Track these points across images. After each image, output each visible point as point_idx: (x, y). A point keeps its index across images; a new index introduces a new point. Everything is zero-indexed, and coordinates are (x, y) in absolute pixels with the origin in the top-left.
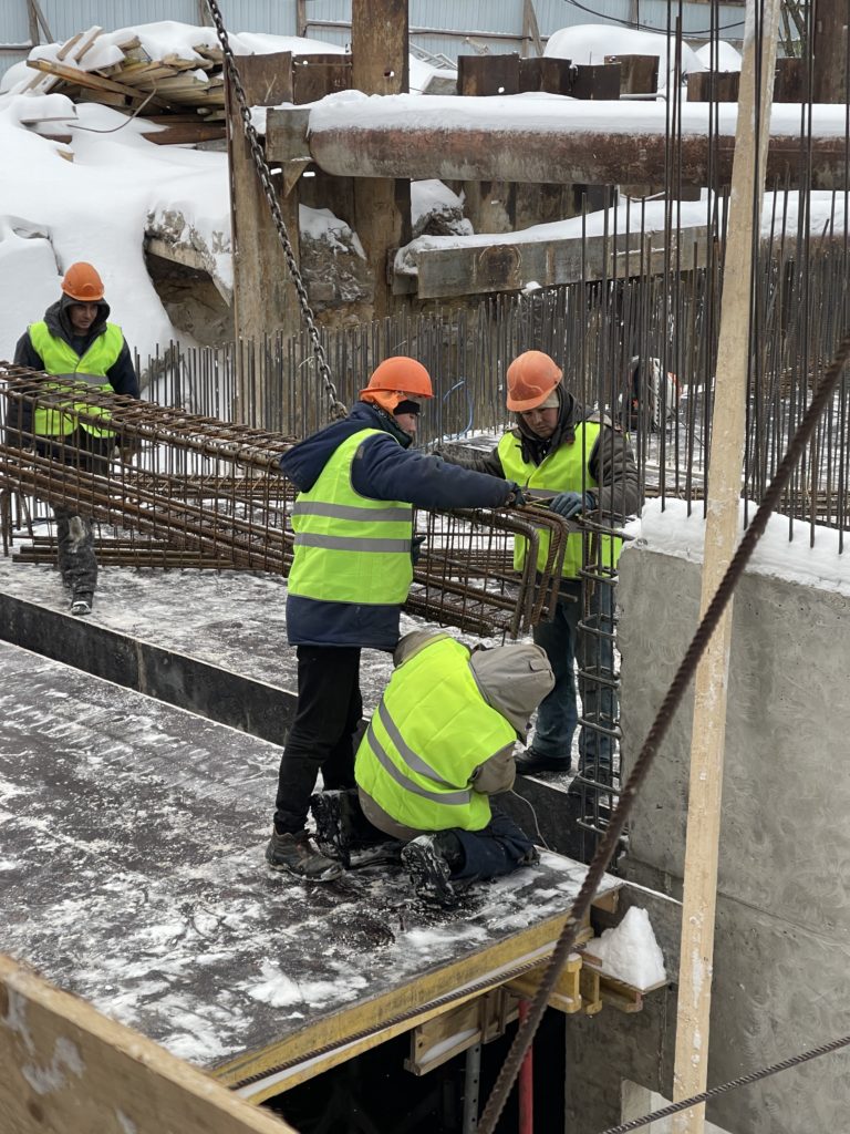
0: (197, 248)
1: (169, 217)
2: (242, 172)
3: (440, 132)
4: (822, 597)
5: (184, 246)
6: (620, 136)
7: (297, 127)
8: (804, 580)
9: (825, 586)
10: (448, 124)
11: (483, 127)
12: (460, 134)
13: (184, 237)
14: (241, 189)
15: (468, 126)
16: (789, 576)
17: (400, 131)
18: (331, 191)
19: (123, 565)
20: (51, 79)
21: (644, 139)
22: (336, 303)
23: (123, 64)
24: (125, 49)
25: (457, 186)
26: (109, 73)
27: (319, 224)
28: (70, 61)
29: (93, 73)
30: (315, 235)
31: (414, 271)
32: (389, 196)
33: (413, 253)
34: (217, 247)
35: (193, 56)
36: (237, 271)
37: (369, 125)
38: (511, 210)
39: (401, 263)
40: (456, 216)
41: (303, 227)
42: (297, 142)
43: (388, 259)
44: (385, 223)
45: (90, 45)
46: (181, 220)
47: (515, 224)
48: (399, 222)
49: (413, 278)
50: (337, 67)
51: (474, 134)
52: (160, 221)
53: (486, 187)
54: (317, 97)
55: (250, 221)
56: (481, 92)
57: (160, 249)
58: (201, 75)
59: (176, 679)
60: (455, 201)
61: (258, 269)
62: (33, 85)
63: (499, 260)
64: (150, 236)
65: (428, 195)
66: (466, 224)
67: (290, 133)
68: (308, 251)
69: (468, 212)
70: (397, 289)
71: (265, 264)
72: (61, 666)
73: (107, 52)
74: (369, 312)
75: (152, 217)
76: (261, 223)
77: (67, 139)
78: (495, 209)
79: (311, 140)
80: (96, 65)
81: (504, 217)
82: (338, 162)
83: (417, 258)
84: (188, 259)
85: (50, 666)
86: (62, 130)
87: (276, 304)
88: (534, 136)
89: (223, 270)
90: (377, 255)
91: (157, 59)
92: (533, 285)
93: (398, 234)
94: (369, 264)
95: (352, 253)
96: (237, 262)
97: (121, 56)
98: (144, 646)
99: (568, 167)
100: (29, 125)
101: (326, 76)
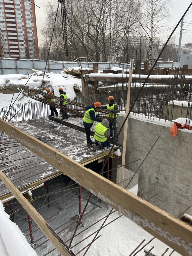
0: (78, 88)
1: (76, 85)
2: (83, 81)
3: (101, 77)
4: (136, 120)
5: (77, 88)
6: (118, 77)
7: (88, 76)
8: (135, 118)
9: (137, 119)
10: (102, 76)
11: (105, 76)
12: (103, 77)
13: (77, 87)
14: (83, 82)
15: (104, 76)
16: (133, 118)
17: (97, 77)
18: (91, 82)
19: (72, 117)
20: (65, 72)
21: (120, 78)
22: (91, 93)
23: (72, 71)
24: (72, 69)
25: (103, 82)
26: (71, 72)
27: (90, 85)
28: (67, 70)
29: (69, 72)
30: (90, 86)
31: (99, 90)
32: (96, 83)
33: (99, 88)
34: (80, 88)
35: (78, 70)
36: (82, 90)
37: (94, 76)
38: (108, 84)
39: (97, 89)
40: (103, 85)
41: (88, 86)
42: (88, 78)
43: (96, 89)
44: (96, 85)
45: (69, 69)
46: (77, 85)
47: (108, 86)
48: (97, 85)
49: (99, 91)
50: (92, 71)
51: (105, 77)
52: (75, 85)
53: (106, 82)
54: (90, 74)
55: (83, 85)
56: (105, 73)
57: (75, 88)
58: (79, 72)
59: (76, 128)
60: (103, 83)
61: (84, 90)
62: (64, 73)
63: (107, 89)
64: (74, 87)
65: (100, 83)
66: (104, 85)
67: (87, 77)
68: (89, 88)
69: (104, 84)
70: (97, 92)
71: (85, 89)
72: (66, 126)
73: (70, 70)
74: (95, 94)
75: (74, 85)
76: (84, 85)
77: (67, 78)
78: (106, 84)
79: (89, 78)
80: (69, 71)
81: (107, 85)
82: (92, 80)
83: (99, 89)
84: (78, 89)
85: (65, 126)
86: (66, 77)
87: (86, 93)
88: (110, 77)
89: (81, 90)
90: (95, 89)
91: (75, 70)
92: (110, 91)
93: (97, 86)
94: (94, 89)
95: (93, 88)
96: (82, 89)
97: (72, 70)
98: (74, 125)
99: (113, 80)
100: (63, 76)
101: (91, 72)
